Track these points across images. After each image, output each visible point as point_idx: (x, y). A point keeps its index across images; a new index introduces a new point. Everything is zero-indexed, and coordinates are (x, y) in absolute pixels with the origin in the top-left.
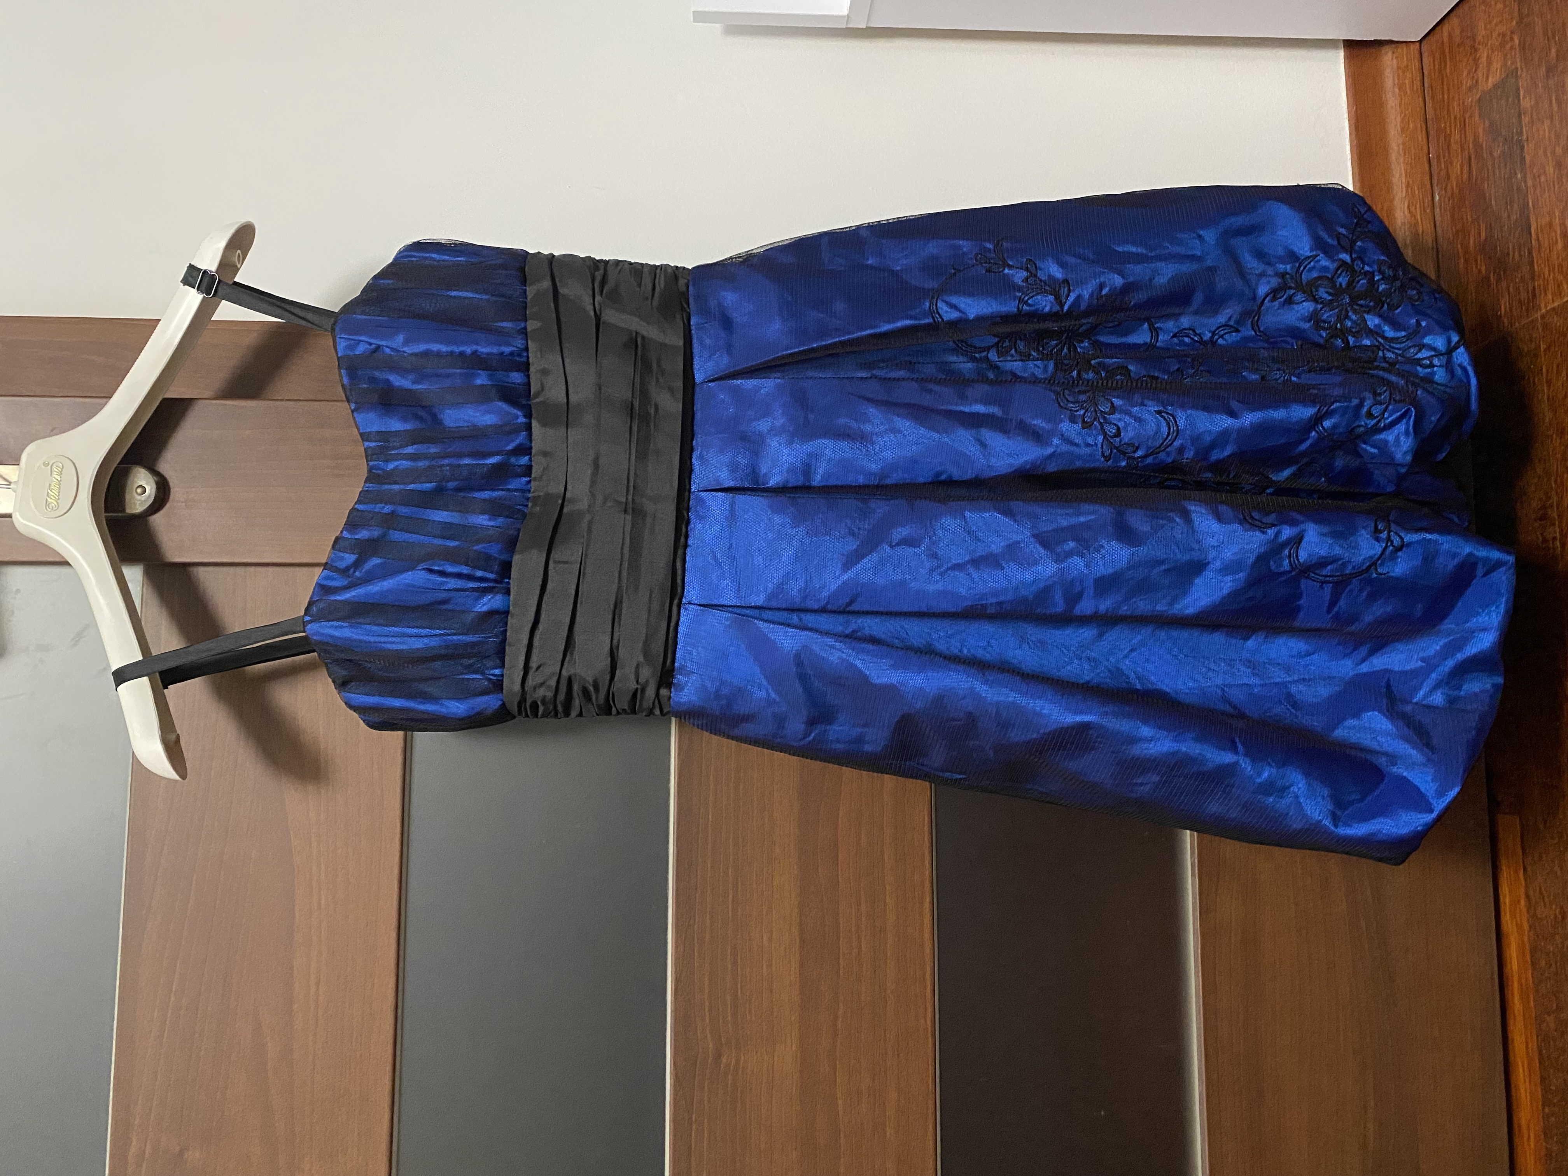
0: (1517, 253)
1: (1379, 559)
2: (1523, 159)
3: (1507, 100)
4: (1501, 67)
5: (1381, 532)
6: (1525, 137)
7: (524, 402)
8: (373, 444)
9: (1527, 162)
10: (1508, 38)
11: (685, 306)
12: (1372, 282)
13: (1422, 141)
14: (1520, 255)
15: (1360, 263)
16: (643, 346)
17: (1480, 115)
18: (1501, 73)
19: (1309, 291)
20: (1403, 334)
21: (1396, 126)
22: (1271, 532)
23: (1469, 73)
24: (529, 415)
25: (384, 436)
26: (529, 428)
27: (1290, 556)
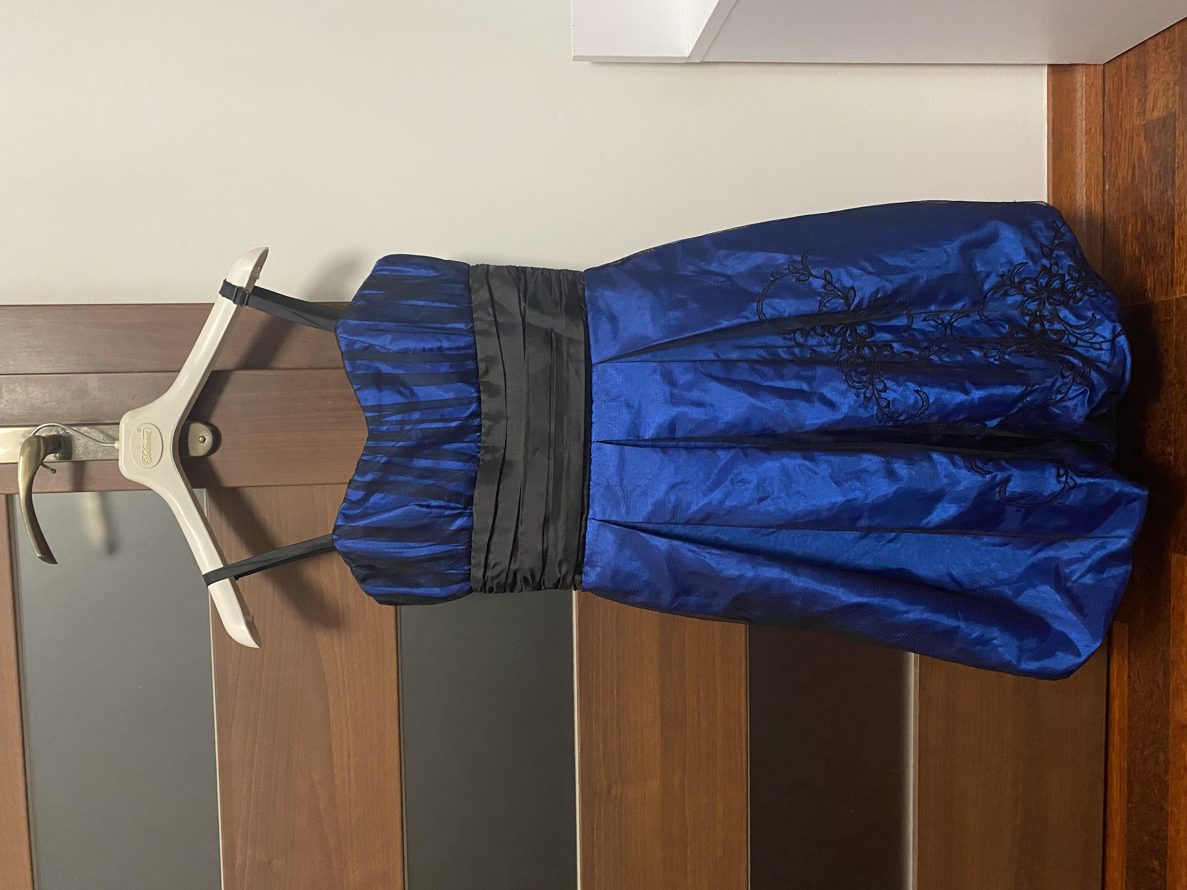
0: (1162, 249)
1: (1058, 494)
2: (1174, 181)
3: (1166, 134)
4: (1164, 107)
5: (1061, 476)
6: (1176, 165)
7: (474, 381)
8: (370, 414)
9: (1177, 185)
10: (1171, 86)
11: (583, 306)
12: (1063, 283)
13: (1100, 143)
14: (1165, 252)
15: (1056, 267)
16: (557, 339)
17: (1145, 137)
18: (1163, 111)
19: (1020, 288)
20: (1084, 322)
21: (1082, 128)
22: (988, 477)
23: (1139, 101)
24: (479, 391)
25: (379, 408)
26: (479, 399)
27: (999, 492)
